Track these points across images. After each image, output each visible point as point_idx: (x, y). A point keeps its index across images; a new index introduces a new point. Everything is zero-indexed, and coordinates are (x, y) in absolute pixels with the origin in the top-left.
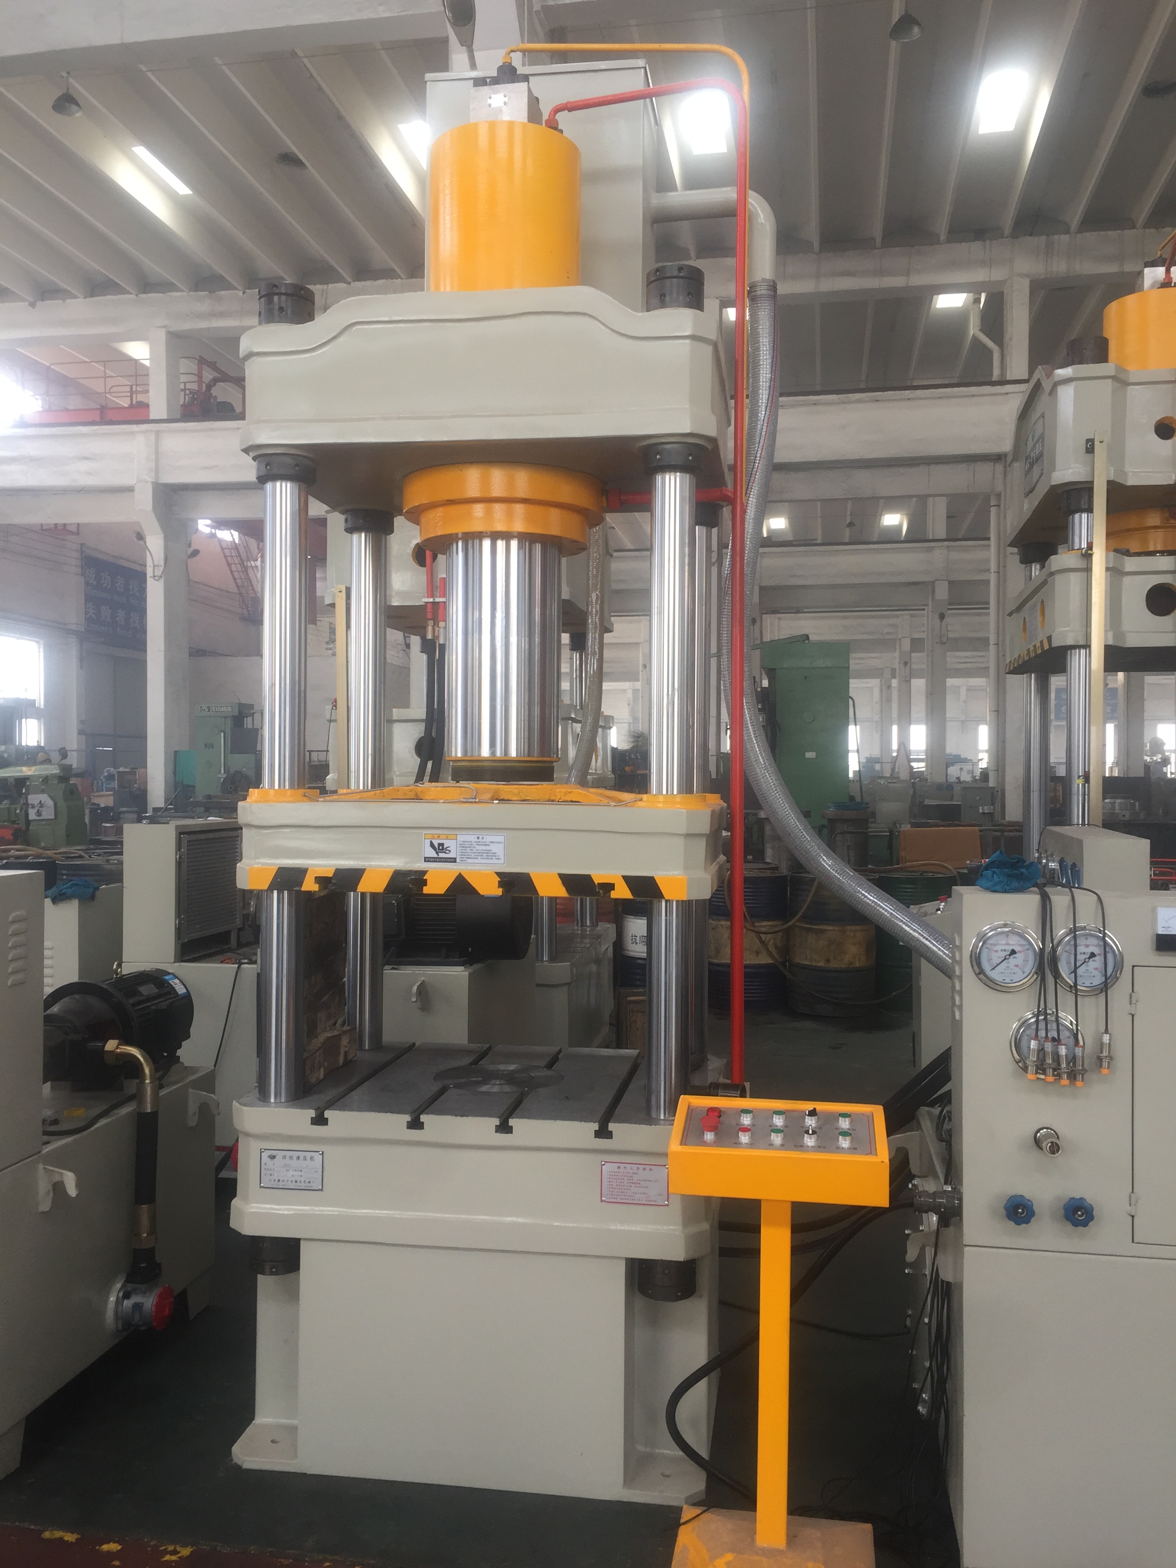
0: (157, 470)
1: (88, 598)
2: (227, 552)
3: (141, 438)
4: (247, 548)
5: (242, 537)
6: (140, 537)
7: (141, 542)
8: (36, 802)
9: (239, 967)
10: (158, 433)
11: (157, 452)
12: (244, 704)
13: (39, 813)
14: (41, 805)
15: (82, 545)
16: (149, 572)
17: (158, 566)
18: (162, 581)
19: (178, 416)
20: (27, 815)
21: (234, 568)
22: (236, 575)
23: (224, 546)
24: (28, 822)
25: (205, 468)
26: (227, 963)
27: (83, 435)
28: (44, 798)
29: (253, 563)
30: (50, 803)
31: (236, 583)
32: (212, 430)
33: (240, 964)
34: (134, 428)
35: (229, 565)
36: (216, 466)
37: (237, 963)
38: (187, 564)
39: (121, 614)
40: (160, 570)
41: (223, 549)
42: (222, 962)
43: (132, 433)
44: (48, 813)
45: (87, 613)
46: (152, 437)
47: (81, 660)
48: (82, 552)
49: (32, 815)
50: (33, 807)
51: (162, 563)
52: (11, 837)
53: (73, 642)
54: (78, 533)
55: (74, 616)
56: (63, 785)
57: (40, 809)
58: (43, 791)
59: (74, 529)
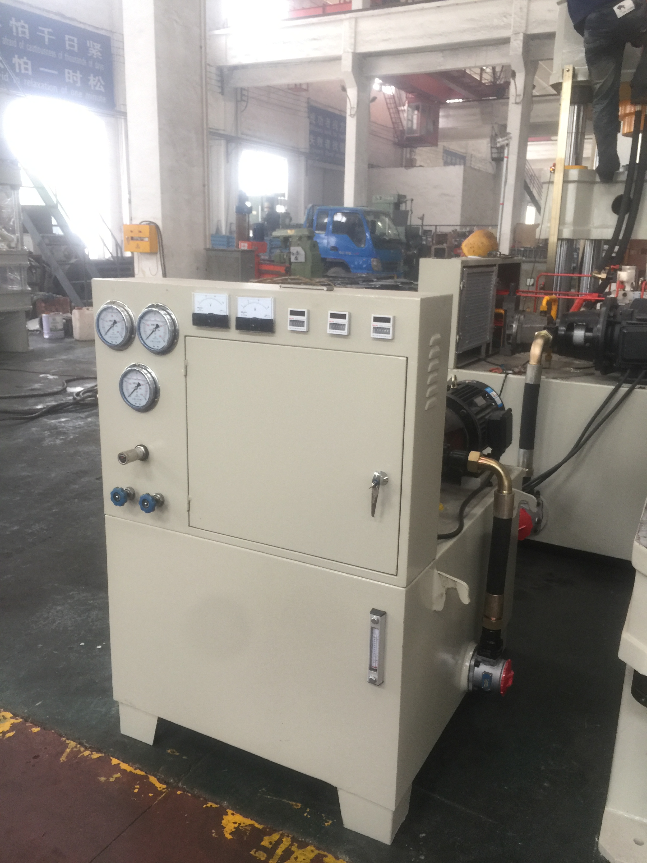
0: (355, 44)
1: (311, 132)
2: (388, 101)
3: (346, 24)
4: (400, 99)
5: (397, 90)
6: (344, 89)
7: (344, 93)
8: (295, 252)
9: (506, 377)
10: (356, 19)
11: (356, 33)
12: (401, 195)
13: (296, 258)
14: (298, 253)
15: (309, 98)
16: (348, 112)
17: (354, 108)
18: (355, 117)
19: (368, 6)
20: (290, 259)
21: (391, 111)
22: (392, 115)
23: (387, 97)
24: (290, 263)
25: (384, 40)
26: (495, 372)
27: (313, 24)
28: (299, 249)
29: (402, 108)
30: (302, 252)
31: (392, 121)
32: (389, 14)
33: (507, 374)
34: (343, 16)
35: (389, 109)
36: (390, 39)
37: (504, 373)
38: (369, 107)
39: (328, 142)
40: (353, 112)
41: (385, 99)
42: (491, 371)
43: (341, 20)
44: (302, 259)
45: (310, 141)
46: (353, 22)
47: (307, 170)
48: (308, 103)
49: (293, 259)
50: (293, 254)
51: (356, 106)
52: (284, 272)
53: (303, 158)
54: (306, 90)
55: (304, 144)
56: (309, 242)
57: (297, 256)
58: (299, 245)
59: (304, 87)
